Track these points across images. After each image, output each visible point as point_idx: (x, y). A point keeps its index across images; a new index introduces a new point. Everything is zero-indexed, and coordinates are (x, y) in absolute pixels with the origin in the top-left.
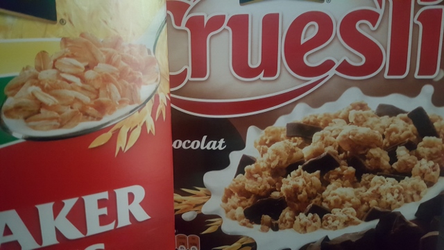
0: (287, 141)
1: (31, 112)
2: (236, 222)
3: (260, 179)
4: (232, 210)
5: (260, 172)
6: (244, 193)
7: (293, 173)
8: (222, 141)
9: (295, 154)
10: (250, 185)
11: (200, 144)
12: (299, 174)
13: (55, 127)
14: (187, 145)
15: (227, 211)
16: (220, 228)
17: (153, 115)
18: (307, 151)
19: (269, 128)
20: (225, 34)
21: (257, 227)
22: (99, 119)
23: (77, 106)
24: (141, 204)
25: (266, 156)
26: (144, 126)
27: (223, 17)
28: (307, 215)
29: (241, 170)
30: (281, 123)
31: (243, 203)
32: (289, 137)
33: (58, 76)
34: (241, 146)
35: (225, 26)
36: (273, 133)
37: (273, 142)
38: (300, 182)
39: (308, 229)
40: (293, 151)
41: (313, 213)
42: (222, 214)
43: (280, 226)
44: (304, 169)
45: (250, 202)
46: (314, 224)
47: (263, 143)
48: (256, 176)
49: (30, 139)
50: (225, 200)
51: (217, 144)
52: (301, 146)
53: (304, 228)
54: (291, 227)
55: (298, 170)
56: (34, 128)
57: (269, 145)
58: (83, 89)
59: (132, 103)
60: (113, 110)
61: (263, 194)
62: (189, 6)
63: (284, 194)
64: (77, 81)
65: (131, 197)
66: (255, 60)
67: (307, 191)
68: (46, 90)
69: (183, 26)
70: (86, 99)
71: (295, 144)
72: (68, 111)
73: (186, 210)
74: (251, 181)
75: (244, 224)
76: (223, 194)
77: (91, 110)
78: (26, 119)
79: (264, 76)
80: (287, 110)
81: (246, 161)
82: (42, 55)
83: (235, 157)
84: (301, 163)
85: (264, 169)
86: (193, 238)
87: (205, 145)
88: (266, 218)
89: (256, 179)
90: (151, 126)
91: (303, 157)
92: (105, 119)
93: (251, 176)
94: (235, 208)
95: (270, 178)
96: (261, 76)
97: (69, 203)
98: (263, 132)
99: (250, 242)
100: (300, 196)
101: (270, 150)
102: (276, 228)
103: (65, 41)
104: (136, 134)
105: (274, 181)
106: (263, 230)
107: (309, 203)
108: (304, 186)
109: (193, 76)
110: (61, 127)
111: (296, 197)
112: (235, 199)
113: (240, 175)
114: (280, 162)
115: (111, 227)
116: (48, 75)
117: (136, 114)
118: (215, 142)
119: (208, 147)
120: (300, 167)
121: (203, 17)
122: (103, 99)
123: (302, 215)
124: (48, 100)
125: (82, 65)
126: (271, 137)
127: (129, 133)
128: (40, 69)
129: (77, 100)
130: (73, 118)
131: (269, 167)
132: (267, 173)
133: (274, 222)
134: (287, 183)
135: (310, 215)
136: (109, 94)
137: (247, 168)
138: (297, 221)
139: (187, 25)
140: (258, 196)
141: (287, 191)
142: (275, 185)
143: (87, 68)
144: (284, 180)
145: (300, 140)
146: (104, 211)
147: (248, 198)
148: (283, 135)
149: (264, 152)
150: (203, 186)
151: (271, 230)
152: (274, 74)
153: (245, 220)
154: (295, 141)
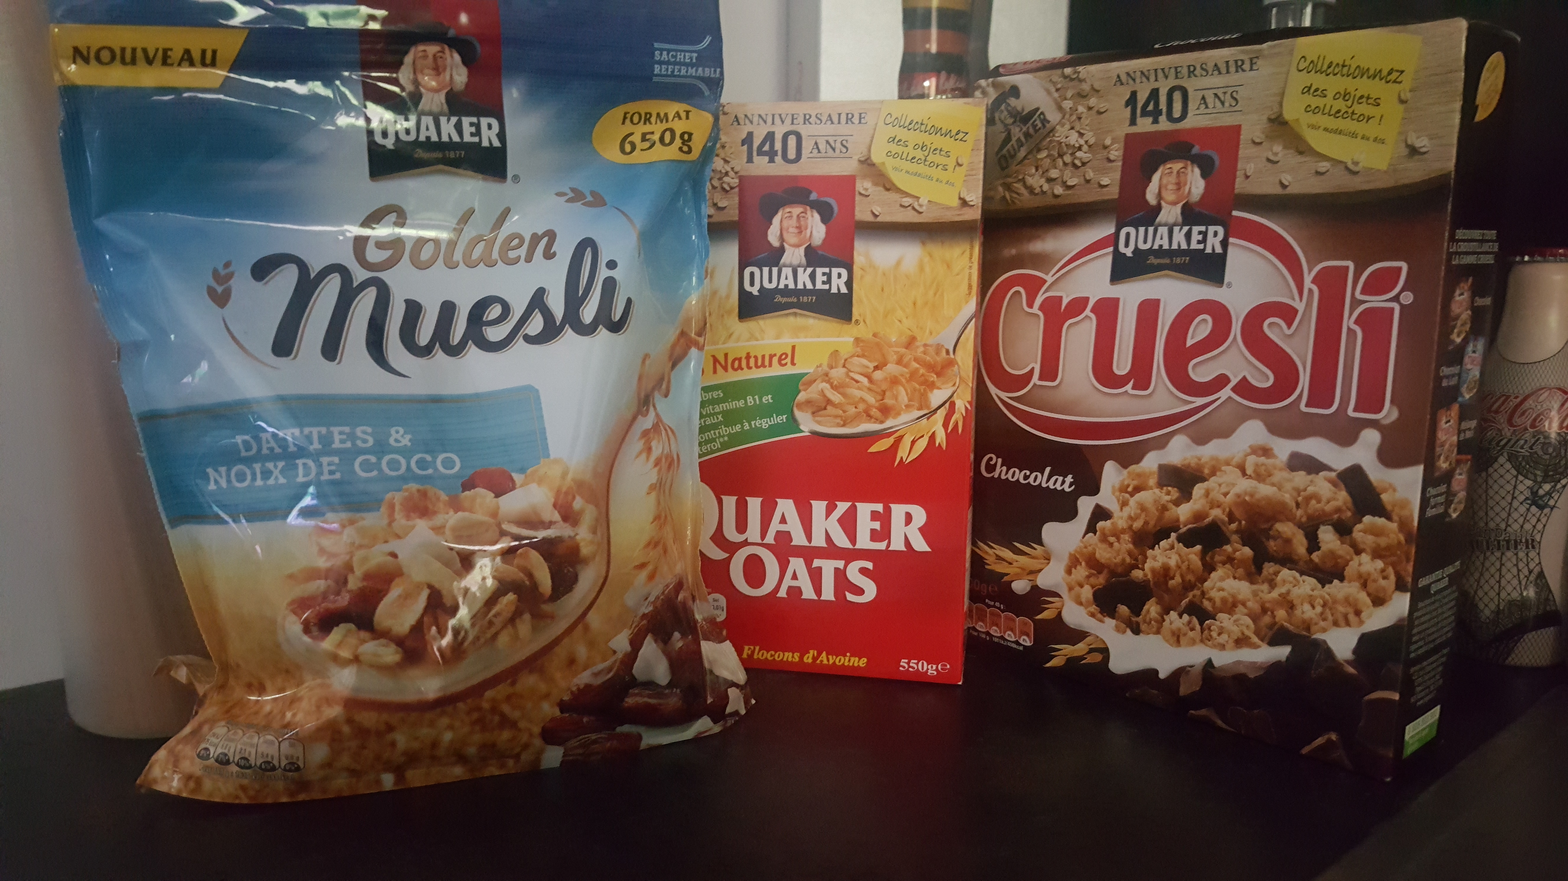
0: (1157, 491)
1: (819, 408)
2: (1082, 608)
3: (1116, 544)
4: (1077, 588)
5: (1117, 534)
6: (1095, 565)
7: (1163, 543)
8: (1069, 479)
9: (1167, 514)
10: (1103, 554)
11: (1042, 479)
12: (1172, 547)
13: (838, 425)
14: (1026, 477)
15: (1071, 589)
16: (1060, 613)
17: (945, 425)
18: (1184, 512)
19: (1133, 467)
20: (1087, 322)
21: (1110, 622)
22: (882, 422)
23: (861, 407)
24: (921, 529)
25: (1127, 510)
26: (933, 437)
27: (1086, 300)
28: (1181, 616)
29: (1091, 528)
30: (1151, 462)
31: (1092, 580)
32: (1161, 485)
33: (847, 375)
34: (1094, 489)
35: (1088, 312)
36: (1139, 475)
37: (1138, 489)
38: (1173, 561)
39: (1183, 640)
40: (1164, 508)
41: (1190, 615)
42: (1064, 593)
43: (1143, 627)
44: (1179, 539)
45: (1101, 580)
46: (1191, 634)
47: (1123, 489)
48: (1112, 539)
49: (814, 433)
50: (1069, 572)
51: (1063, 482)
52: (1177, 503)
53: (1177, 638)
54: (1158, 632)
55: (1170, 540)
56: (819, 423)
57: (1132, 495)
58: (869, 389)
59: (920, 409)
60: (898, 414)
61: (1120, 570)
62: (1045, 281)
63: (1150, 576)
64: (865, 380)
65: (909, 518)
66: (1122, 364)
67: (1182, 576)
68: (834, 388)
69: (1035, 309)
70: (871, 399)
71: (1168, 498)
72: (852, 410)
73: (1018, 577)
74: (1104, 546)
75: (1093, 615)
76: (1065, 561)
77: (874, 412)
78: (813, 413)
79: (1134, 388)
80: (1161, 443)
81: (1100, 514)
82: (835, 354)
83: (1086, 505)
84: (1176, 529)
85: (1123, 531)
86: (1026, 624)
87: (1048, 481)
88: (1123, 609)
89: (1111, 545)
90: (941, 438)
91: (1178, 520)
92: (889, 423)
93: (1104, 539)
94: (1081, 586)
95: (1131, 546)
96: (1129, 387)
97: (842, 507)
98: (1125, 472)
99: (1102, 646)
100: (1172, 583)
101: (1132, 501)
102: (1137, 631)
103: (857, 340)
104: (922, 445)
105: (1136, 551)
106: (1118, 629)
107: (1184, 596)
108: (1179, 567)
109: (1041, 378)
110: (843, 426)
111: (1166, 583)
112: (1081, 572)
113: (1091, 534)
114: (1146, 523)
115: (882, 546)
116: (838, 373)
117: (924, 421)
118: (1061, 479)
119: (1051, 485)
120: (1173, 535)
121: (1061, 298)
122: (889, 401)
123: (1173, 615)
124: (836, 397)
125: (871, 365)
126: (1135, 482)
127: (913, 442)
128: (831, 368)
129: (862, 400)
130: (856, 418)
131: (1130, 527)
132: (1126, 537)
133: (1134, 619)
134: (1154, 558)
135: (1186, 617)
136: (896, 398)
137: (1100, 524)
138: (1166, 624)
139: (1041, 308)
140: (1113, 573)
141: (1153, 571)
142: (1136, 559)
143: (876, 368)
144: (1150, 552)
145: (1175, 493)
146: (877, 525)
147: (1100, 572)
148: (1152, 482)
149: (1124, 504)
150: (1041, 543)
151: (1129, 632)
152: (1146, 388)
153: (1093, 608)
154: (1168, 493)
